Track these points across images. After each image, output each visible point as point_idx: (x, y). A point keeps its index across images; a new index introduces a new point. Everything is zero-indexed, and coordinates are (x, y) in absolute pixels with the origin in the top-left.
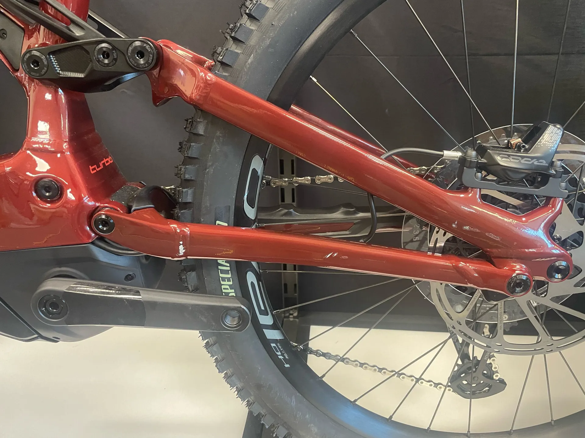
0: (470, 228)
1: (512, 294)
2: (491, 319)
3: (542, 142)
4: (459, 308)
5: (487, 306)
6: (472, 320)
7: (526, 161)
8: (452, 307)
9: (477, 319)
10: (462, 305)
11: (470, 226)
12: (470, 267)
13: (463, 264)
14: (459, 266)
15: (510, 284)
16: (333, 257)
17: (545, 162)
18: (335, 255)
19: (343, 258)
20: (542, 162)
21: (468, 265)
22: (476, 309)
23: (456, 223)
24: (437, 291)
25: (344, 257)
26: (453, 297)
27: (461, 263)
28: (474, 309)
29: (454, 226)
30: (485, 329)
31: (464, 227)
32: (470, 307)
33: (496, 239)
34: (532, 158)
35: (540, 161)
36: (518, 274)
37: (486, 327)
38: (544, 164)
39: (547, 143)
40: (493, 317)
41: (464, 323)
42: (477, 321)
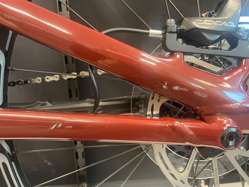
0: (179, 87)
1: (227, 147)
2: (205, 176)
3: (228, 8)
4: (181, 169)
5: (201, 165)
6: (193, 178)
7: (217, 23)
8: (176, 169)
9: (196, 176)
10: (183, 166)
11: (179, 86)
12: (185, 125)
13: (177, 124)
14: (175, 126)
15: (223, 138)
16: (58, 127)
17: (234, 24)
18: (59, 126)
19: (67, 128)
20: (231, 24)
21: (183, 124)
22: (193, 169)
23: (166, 84)
24: (160, 153)
25: (68, 126)
26: (176, 161)
27: (176, 122)
28: (192, 169)
29: (164, 87)
30: (201, 183)
31: (174, 88)
32: (189, 166)
33: (204, 97)
34: (223, 21)
35: (229, 23)
36: (229, 128)
37: (202, 182)
38: (233, 26)
39: (231, 8)
40: (206, 174)
41: (186, 181)
42: (196, 178)
